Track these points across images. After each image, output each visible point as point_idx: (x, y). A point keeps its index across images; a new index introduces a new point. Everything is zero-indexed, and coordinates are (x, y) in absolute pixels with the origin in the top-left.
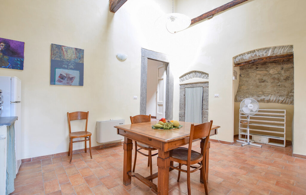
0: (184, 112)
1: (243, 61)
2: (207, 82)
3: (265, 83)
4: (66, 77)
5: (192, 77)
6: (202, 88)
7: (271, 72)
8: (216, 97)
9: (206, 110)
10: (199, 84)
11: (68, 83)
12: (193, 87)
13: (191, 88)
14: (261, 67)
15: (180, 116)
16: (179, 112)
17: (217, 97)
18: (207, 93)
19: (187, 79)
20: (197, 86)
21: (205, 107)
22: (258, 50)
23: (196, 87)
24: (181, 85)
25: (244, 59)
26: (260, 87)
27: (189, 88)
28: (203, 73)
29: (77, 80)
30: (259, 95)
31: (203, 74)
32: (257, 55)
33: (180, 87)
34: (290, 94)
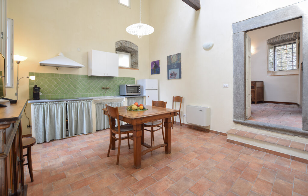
4: (173, 74)
11: (174, 78)
29: (178, 75)
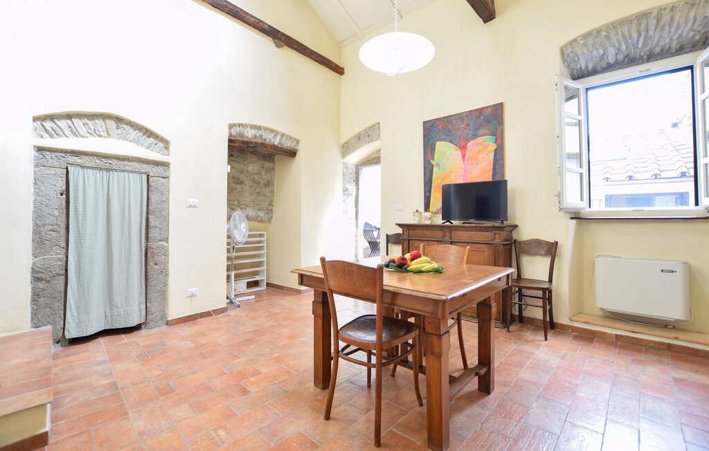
0: (60, 260)
1: (240, 139)
2: (166, 165)
3: (242, 186)
5: (103, 134)
6: (145, 177)
7: (250, 168)
8: (190, 206)
9: (160, 243)
10: (132, 164)
12: (108, 170)
13: (101, 169)
14: (238, 156)
15: (36, 279)
16: (31, 262)
17: (195, 206)
18: (165, 192)
19: (75, 133)
20: (127, 168)
21: (157, 234)
22: (266, 129)
23: (123, 171)
24: (40, 149)
25: (243, 136)
26: (235, 191)
27: (88, 167)
28: (148, 133)
30: (234, 207)
31: (149, 137)
32: (264, 137)
33: (36, 158)
34: (270, 207)
